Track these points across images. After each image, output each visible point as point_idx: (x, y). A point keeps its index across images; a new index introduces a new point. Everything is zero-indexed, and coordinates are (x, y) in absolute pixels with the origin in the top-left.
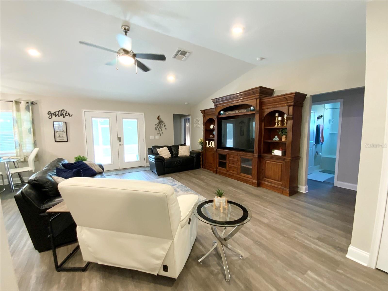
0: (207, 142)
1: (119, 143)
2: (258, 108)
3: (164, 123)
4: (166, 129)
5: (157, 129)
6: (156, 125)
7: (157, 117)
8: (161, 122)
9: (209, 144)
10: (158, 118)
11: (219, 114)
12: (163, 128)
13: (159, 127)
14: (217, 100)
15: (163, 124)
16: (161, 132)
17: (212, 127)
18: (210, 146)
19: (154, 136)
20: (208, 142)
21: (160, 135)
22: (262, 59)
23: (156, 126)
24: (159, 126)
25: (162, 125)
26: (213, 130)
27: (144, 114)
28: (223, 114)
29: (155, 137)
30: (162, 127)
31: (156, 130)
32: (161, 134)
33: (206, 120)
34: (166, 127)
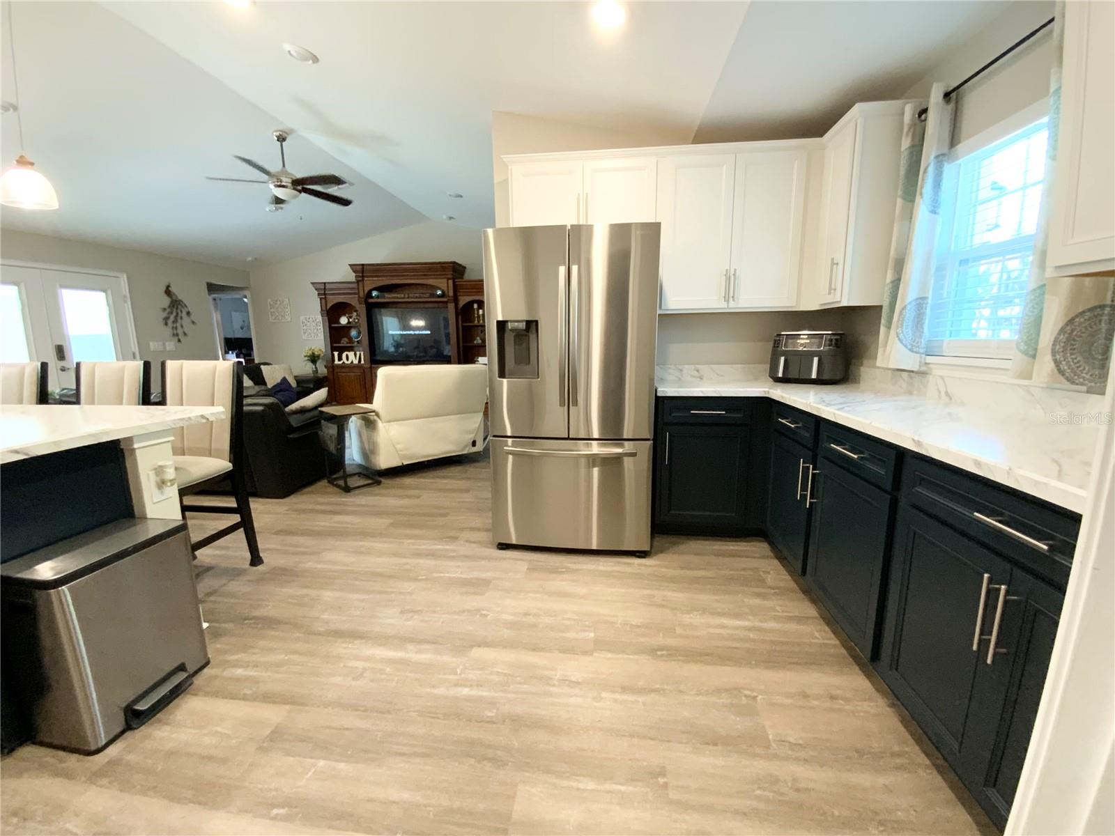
0: (336, 354)
1: (62, 363)
2: (451, 293)
3: (186, 307)
4: (193, 322)
5: (170, 322)
6: (165, 309)
7: (164, 289)
8: (176, 304)
9: (340, 359)
10: (168, 292)
11: (369, 295)
12: (186, 321)
13: (172, 318)
14: (363, 268)
15: (183, 310)
16: (180, 331)
17: (344, 320)
18: (344, 362)
19: (161, 343)
20: (338, 354)
21: (179, 341)
22: (451, 218)
23: (165, 315)
24: (172, 313)
25: (181, 312)
26: (347, 328)
27: (125, 276)
28: (378, 297)
29: (164, 345)
30: (181, 318)
31: (166, 324)
32: (181, 337)
33: (329, 305)
34: (193, 317)
